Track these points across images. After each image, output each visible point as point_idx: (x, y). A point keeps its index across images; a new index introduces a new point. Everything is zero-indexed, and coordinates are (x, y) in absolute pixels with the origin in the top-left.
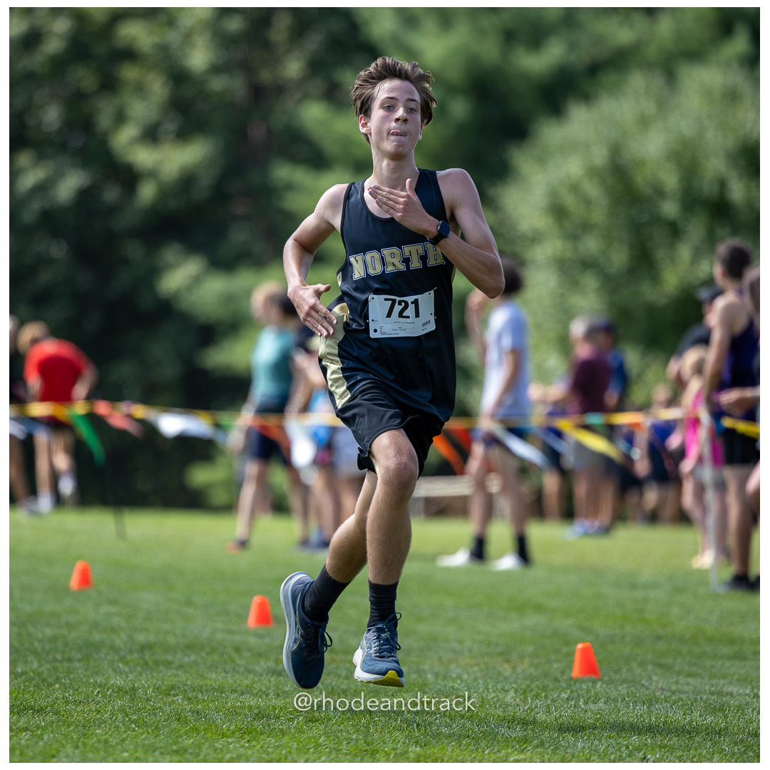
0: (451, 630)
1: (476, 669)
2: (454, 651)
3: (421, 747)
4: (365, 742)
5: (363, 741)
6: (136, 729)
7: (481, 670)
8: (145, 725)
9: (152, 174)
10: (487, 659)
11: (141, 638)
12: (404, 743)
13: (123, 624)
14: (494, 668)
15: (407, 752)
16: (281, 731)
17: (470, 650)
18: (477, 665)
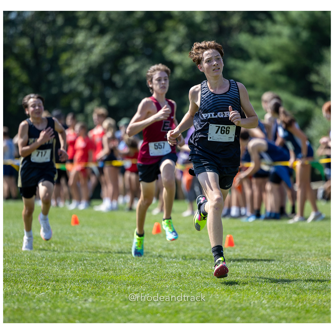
0: (306, 246)
1: (317, 262)
2: (308, 254)
3: (297, 295)
4: (274, 294)
5: (273, 293)
6: (182, 291)
7: (320, 262)
8: (186, 289)
9: (180, 64)
10: (322, 258)
11: (182, 253)
12: (290, 293)
13: (175, 248)
14: (324, 261)
15: (291, 297)
16: (240, 290)
17: (315, 254)
18: (318, 260)
